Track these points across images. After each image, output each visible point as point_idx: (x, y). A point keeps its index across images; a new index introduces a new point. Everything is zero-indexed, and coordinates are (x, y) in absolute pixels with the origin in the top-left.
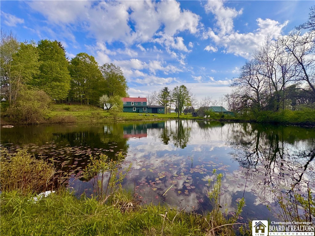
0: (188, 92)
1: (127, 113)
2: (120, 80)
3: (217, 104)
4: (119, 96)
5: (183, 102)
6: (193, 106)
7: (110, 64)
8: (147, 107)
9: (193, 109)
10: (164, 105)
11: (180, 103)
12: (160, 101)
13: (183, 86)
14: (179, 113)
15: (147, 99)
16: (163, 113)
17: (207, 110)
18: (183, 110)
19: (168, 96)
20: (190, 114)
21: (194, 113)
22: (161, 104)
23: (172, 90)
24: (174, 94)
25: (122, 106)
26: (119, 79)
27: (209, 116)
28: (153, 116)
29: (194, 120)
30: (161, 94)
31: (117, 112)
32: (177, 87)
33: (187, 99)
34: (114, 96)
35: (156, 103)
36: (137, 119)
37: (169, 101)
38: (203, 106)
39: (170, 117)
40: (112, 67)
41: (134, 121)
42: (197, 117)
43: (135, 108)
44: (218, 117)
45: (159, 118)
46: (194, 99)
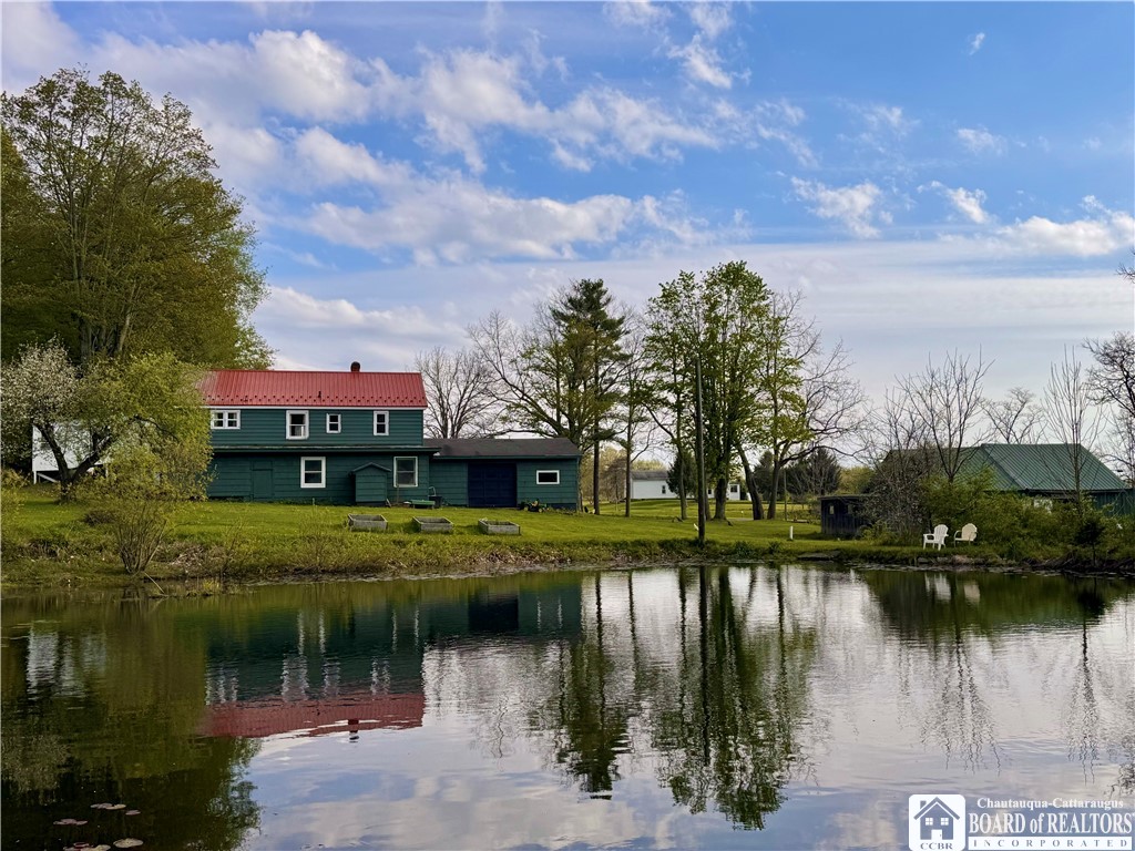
0: (777, 321)
1: (249, 509)
2: (184, 222)
3: (1036, 428)
4: (169, 356)
5: (738, 409)
6: (826, 443)
7: (95, 82)
8: (426, 454)
9: (821, 469)
10: (574, 433)
11: (713, 413)
12: (542, 403)
13: (733, 276)
14: (701, 501)
15: (427, 381)
16: (567, 506)
17: (945, 478)
18: (742, 474)
19: (605, 352)
20: (799, 513)
21: (840, 504)
22: (545, 426)
23: (641, 309)
24: (660, 340)
25: (195, 448)
26: (181, 205)
27: (969, 532)
28: (481, 529)
29: (836, 565)
30: (544, 337)
31: (148, 497)
32: (686, 279)
33: (767, 383)
34: (127, 361)
35: (505, 419)
36: (332, 561)
37: (615, 397)
38: (913, 445)
39: (629, 538)
40: (115, 108)
41: (308, 582)
42: (866, 543)
43: (317, 465)
44: (1047, 535)
45: (529, 551)
46: (829, 378)
